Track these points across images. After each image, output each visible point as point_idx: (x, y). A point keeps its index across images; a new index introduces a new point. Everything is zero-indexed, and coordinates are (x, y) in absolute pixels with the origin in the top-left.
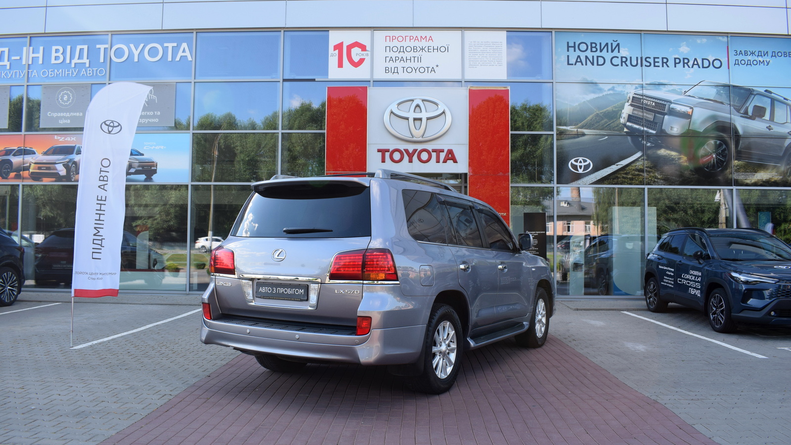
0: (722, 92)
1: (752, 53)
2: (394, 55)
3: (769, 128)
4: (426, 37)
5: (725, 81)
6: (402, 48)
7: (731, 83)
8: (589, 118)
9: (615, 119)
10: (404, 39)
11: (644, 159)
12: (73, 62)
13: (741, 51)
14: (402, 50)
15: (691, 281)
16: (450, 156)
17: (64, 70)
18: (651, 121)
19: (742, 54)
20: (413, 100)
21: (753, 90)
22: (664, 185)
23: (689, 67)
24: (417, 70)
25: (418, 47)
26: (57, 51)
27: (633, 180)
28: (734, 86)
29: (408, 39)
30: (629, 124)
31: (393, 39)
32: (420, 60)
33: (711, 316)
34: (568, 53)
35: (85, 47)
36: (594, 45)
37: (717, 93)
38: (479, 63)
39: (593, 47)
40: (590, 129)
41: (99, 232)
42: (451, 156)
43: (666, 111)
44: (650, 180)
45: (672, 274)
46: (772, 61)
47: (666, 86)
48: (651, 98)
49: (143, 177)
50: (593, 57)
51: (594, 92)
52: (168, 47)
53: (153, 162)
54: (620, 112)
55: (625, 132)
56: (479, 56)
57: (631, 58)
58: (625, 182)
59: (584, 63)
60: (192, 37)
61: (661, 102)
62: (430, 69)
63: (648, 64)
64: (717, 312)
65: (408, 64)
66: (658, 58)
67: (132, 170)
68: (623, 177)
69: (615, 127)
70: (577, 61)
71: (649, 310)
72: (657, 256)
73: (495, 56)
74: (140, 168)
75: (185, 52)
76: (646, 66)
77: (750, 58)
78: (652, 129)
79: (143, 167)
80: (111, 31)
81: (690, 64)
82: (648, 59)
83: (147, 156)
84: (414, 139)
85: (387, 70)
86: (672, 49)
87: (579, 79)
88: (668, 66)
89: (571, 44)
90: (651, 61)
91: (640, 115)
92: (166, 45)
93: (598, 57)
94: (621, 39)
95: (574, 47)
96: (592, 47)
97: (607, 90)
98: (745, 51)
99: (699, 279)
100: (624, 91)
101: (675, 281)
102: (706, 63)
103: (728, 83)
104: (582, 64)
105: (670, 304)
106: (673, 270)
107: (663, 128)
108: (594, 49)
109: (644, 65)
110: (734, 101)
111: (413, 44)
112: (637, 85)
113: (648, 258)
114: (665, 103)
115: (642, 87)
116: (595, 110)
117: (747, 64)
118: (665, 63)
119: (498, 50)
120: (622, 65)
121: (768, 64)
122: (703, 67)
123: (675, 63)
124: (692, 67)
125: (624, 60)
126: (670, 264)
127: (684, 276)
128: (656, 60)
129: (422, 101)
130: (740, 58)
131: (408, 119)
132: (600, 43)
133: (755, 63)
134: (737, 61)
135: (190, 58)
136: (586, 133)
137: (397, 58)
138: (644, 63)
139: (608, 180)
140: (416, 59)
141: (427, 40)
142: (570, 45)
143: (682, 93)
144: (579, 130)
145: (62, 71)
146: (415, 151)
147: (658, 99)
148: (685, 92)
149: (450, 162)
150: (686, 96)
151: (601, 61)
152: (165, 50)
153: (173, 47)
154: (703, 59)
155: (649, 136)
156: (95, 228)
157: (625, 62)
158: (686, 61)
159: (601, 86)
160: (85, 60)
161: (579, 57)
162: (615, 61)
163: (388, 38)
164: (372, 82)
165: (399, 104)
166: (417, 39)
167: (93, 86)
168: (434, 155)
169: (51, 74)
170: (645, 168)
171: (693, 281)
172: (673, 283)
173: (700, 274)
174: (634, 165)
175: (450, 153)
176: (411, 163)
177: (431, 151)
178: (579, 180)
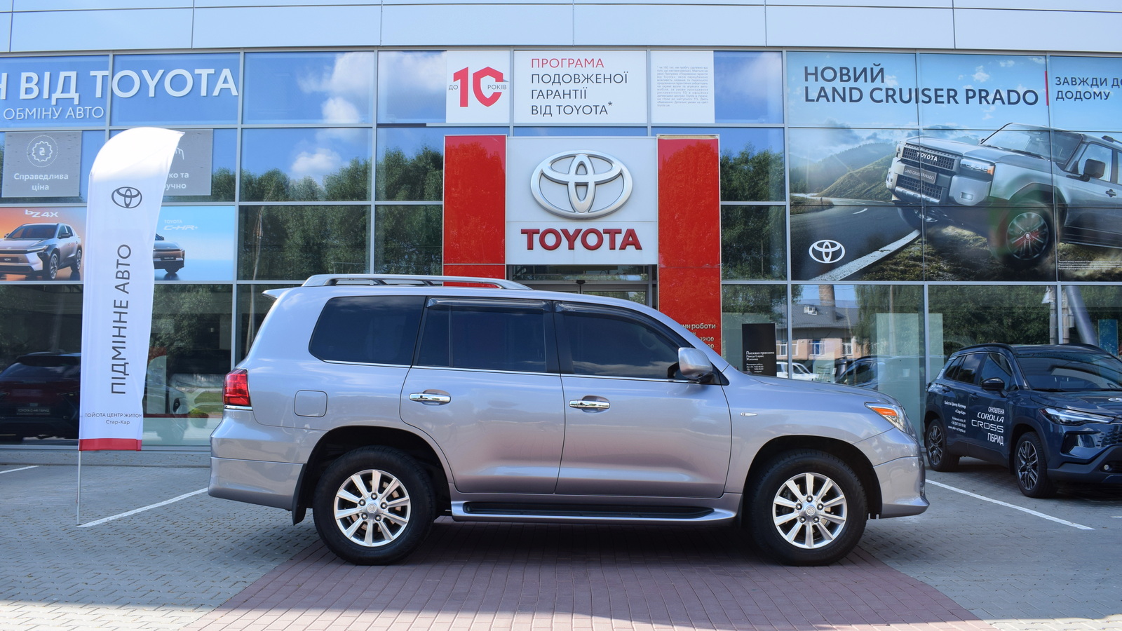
0: (1038, 139)
1: (1083, 81)
2: (544, 87)
3: (1110, 193)
4: (593, 60)
5: (1043, 124)
6: (557, 76)
7: (1052, 127)
8: (839, 181)
9: (878, 183)
10: (560, 63)
11: (921, 242)
12: (54, 97)
13: (1066, 78)
14: (557, 80)
15: (990, 422)
16: (631, 239)
17: (39, 109)
18: (932, 185)
19: (1067, 82)
20: (574, 156)
21: (1086, 137)
22: (953, 280)
23: (988, 103)
24: (581, 110)
25: (581, 76)
26: (29, 80)
27: (906, 273)
28: (1056, 131)
29: (566, 62)
30: (899, 189)
31: (543, 62)
32: (584, 94)
33: (1019, 473)
34: (806, 84)
35: (73, 74)
36: (845, 71)
37: (1031, 142)
38: (674, 99)
39: (844, 74)
40: (840, 197)
41: (120, 353)
42: (632, 240)
43: (954, 169)
44: (931, 273)
45: (964, 413)
46: (1113, 92)
47: (954, 132)
48: (932, 150)
49: (162, 273)
50: (844, 89)
51: (846, 142)
52: (201, 74)
53: (178, 250)
54: (885, 171)
55: (893, 201)
56: (673, 88)
57: (901, 90)
58: (894, 276)
59: (831, 98)
60: (239, 60)
61: (946, 156)
62: (599, 109)
63: (927, 99)
64: (1028, 467)
65: (566, 101)
66: (942, 90)
68: (892, 270)
69: (878, 194)
70: (820, 96)
71: (932, 467)
72: (941, 386)
73: (696, 88)
74: (159, 260)
75: (228, 83)
76: (923, 102)
77: (1080, 88)
78: (933, 196)
79: (162, 257)
80: (113, 51)
81: (990, 98)
82: (926, 92)
84: (577, 214)
85: (534, 110)
86: (962, 76)
87: (824, 123)
88: (957, 102)
89: (811, 70)
90: (932, 94)
91: (915, 175)
92: (197, 71)
93: (851, 89)
94: (885, 62)
95: (816, 74)
96: (842, 75)
97: (865, 138)
98: (1072, 78)
99: (1002, 420)
100: (892, 140)
101: (968, 424)
102: (1014, 97)
103: (1048, 127)
104: (828, 100)
105: (962, 459)
106: (964, 407)
107: (950, 195)
108: (845, 78)
109: (920, 101)
110: (1056, 154)
111: (573, 70)
112: (910, 131)
113: (929, 390)
114: (953, 157)
115: (918, 133)
116: (848, 168)
117: (1076, 98)
118: (951, 97)
119: (701, 79)
120: (887, 101)
121: (1107, 97)
122: (1009, 103)
123: (968, 98)
124: (993, 103)
125: (891, 93)
126: (959, 397)
127: (980, 415)
128: (939, 93)
129: (588, 157)
130: (1065, 88)
131: (567, 185)
132: (855, 69)
133: (1087, 95)
134: (1060, 93)
135: (234, 93)
136: (835, 204)
137: (549, 93)
138: (921, 97)
139: (869, 273)
140: (578, 93)
141: (595, 66)
142: (808, 72)
143: (978, 141)
144: (824, 199)
145: (37, 111)
146: (578, 231)
147: (942, 152)
148: (983, 141)
149: (631, 248)
150: (985, 146)
151: (856, 95)
152: (197, 79)
153: (208, 74)
154: (1009, 92)
155: (929, 207)
156: (114, 348)
157: (892, 96)
158: (984, 94)
159: (856, 132)
160: (73, 94)
161: (823, 89)
162: (877, 95)
163: (536, 62)
164: (511, 128)
165: (554, 162)
166: (579, 63)
167: (85, 133)
168: (606, 237)
169: (20, 116)
170: (924, 255)
171: (993, 422)
172: (965, 426)
173: (1003, 412)
174: (907, 250)
175: (631, 235)
176: (572, 251)
177: (602, 232)
178: (824, 273)
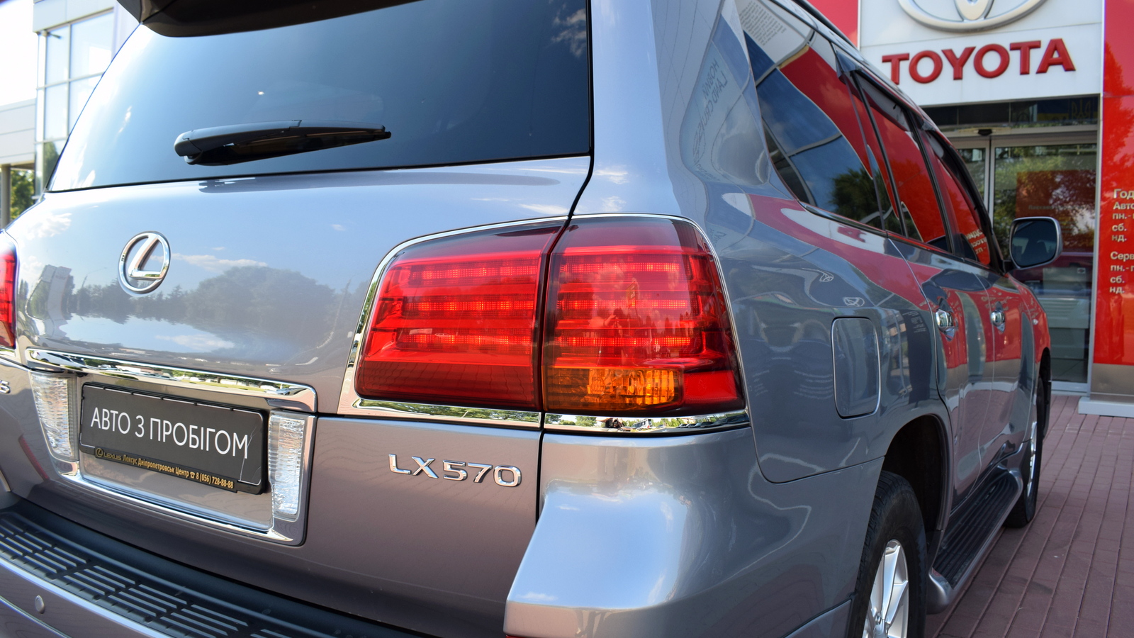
16: (1056, 55)
42: (1058, 56)
84: (967, 24)
146: (969, 51)
149: (1056, 71)
168: (1015, 57)
175: (1056, 49)
176: (958, 82)
177: (1007, 47)
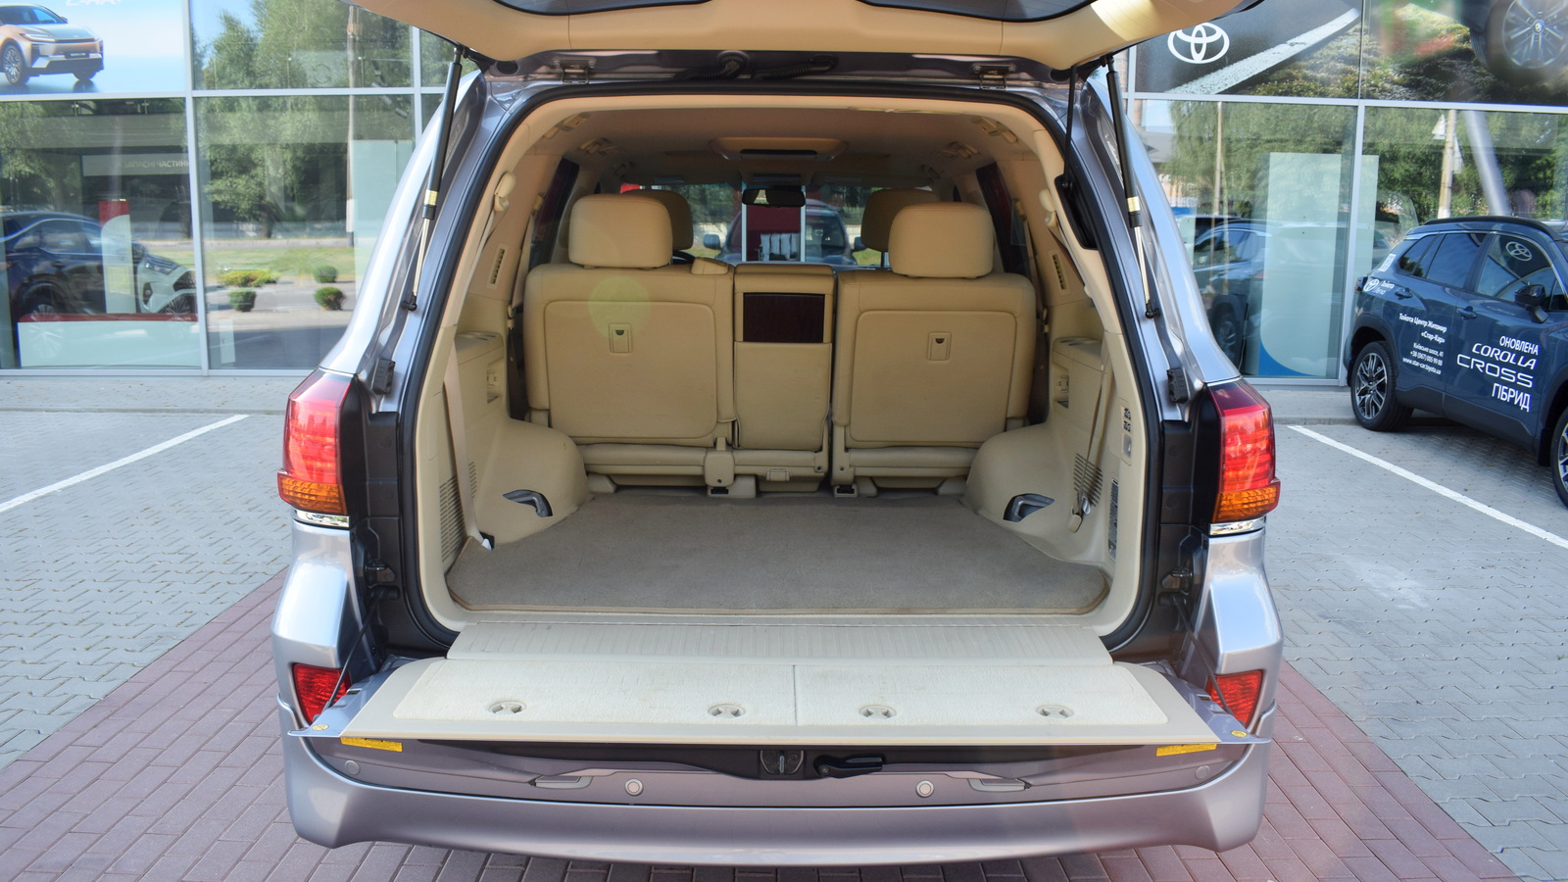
11: (1360, 31)
15: (1502, 365)
22: (1408, 99)
27: (1329, 85)
44: (1371, 86)
45: (1441, 340)
49: (69, 80)
53: (92, 40)
58: (1309, 89)
67: (41, 63)
68: (1305, 78)
71: (1359, 422)
72: (1392, 286)
74: (62, 57)
79: (67, 53)
83: (76, 26)
99: (1532, 364)
101: (1451, 361)
106: (1444, 329)
113: (1366, 289)
126: (1434, 310)
127: (1479, 349)
139: (1266, 83)
170: (1364, 55)
171: (1508, 365)
172: (1440, 363)
173: (1535, 350)
174: (1334, 44)
178: (1192, 80)
